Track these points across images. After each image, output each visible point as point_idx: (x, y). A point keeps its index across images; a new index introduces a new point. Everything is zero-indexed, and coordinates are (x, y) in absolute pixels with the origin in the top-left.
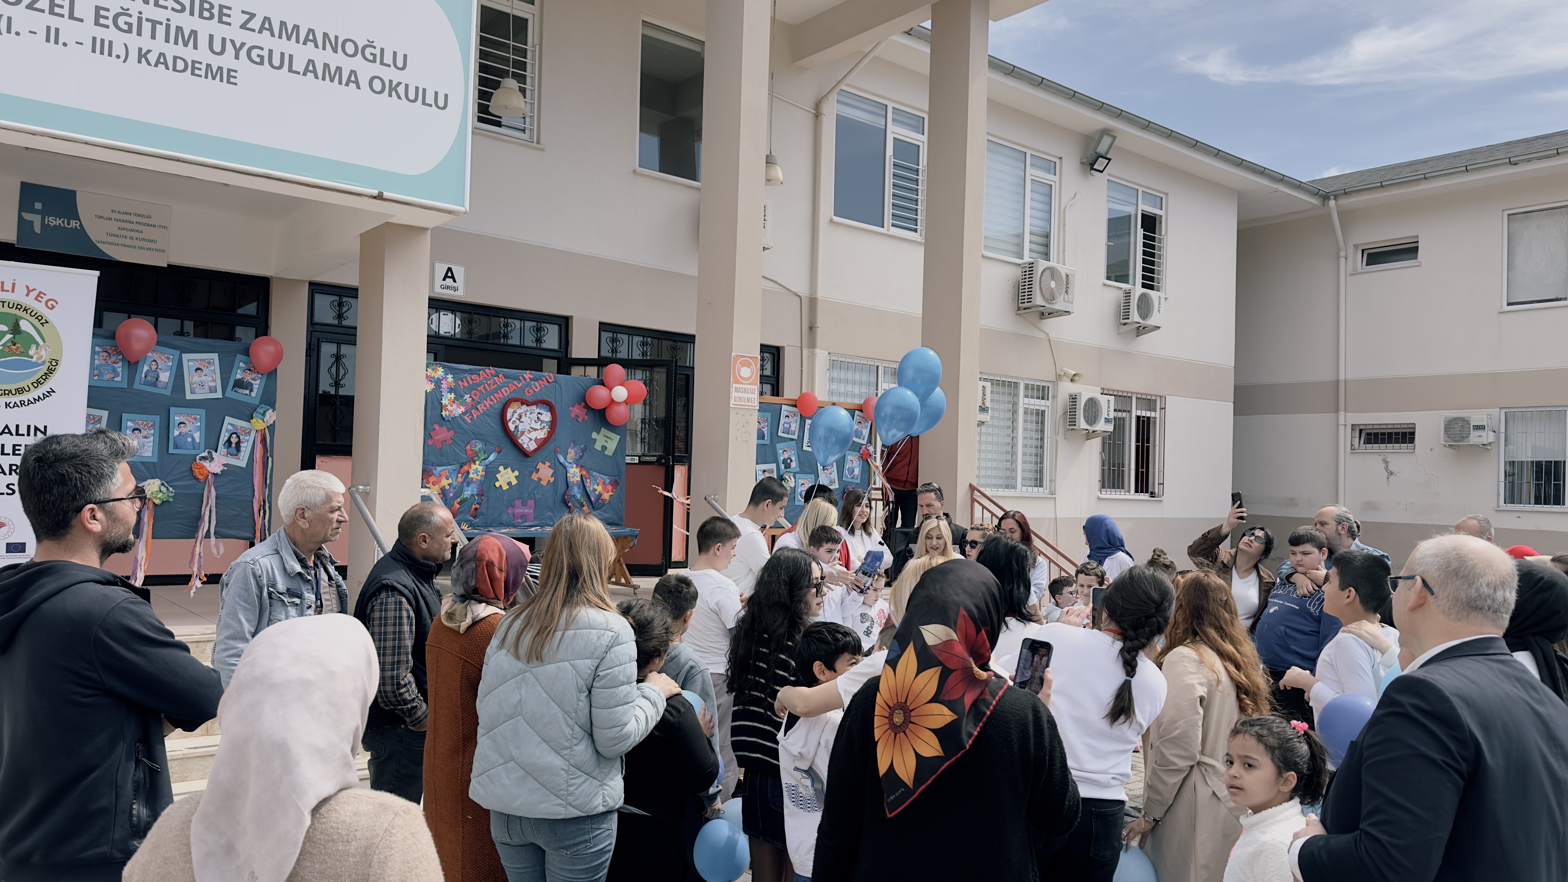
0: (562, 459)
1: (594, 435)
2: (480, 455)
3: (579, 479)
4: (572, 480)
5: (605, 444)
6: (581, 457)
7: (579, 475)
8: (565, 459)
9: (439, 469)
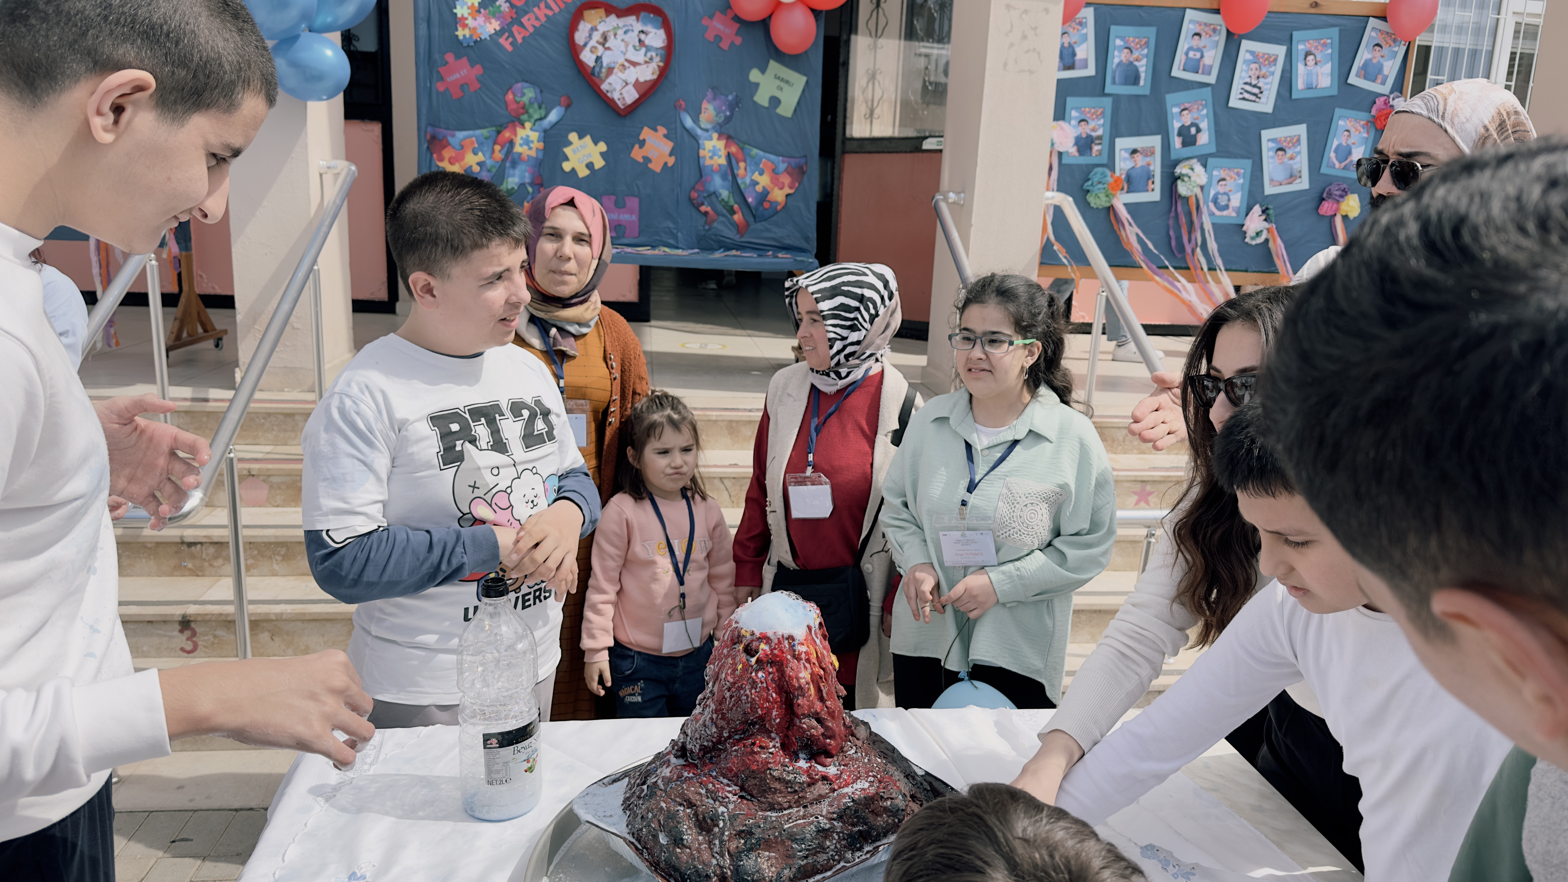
0: (689, 122)
1: (755, 75)
2: (531, 111)
3: (723, 161)
4: (708, 162)
5: (778, 94)
6: (728, 119)
7: (723, 153)
8: (696, 120)
9: (460, 135)
